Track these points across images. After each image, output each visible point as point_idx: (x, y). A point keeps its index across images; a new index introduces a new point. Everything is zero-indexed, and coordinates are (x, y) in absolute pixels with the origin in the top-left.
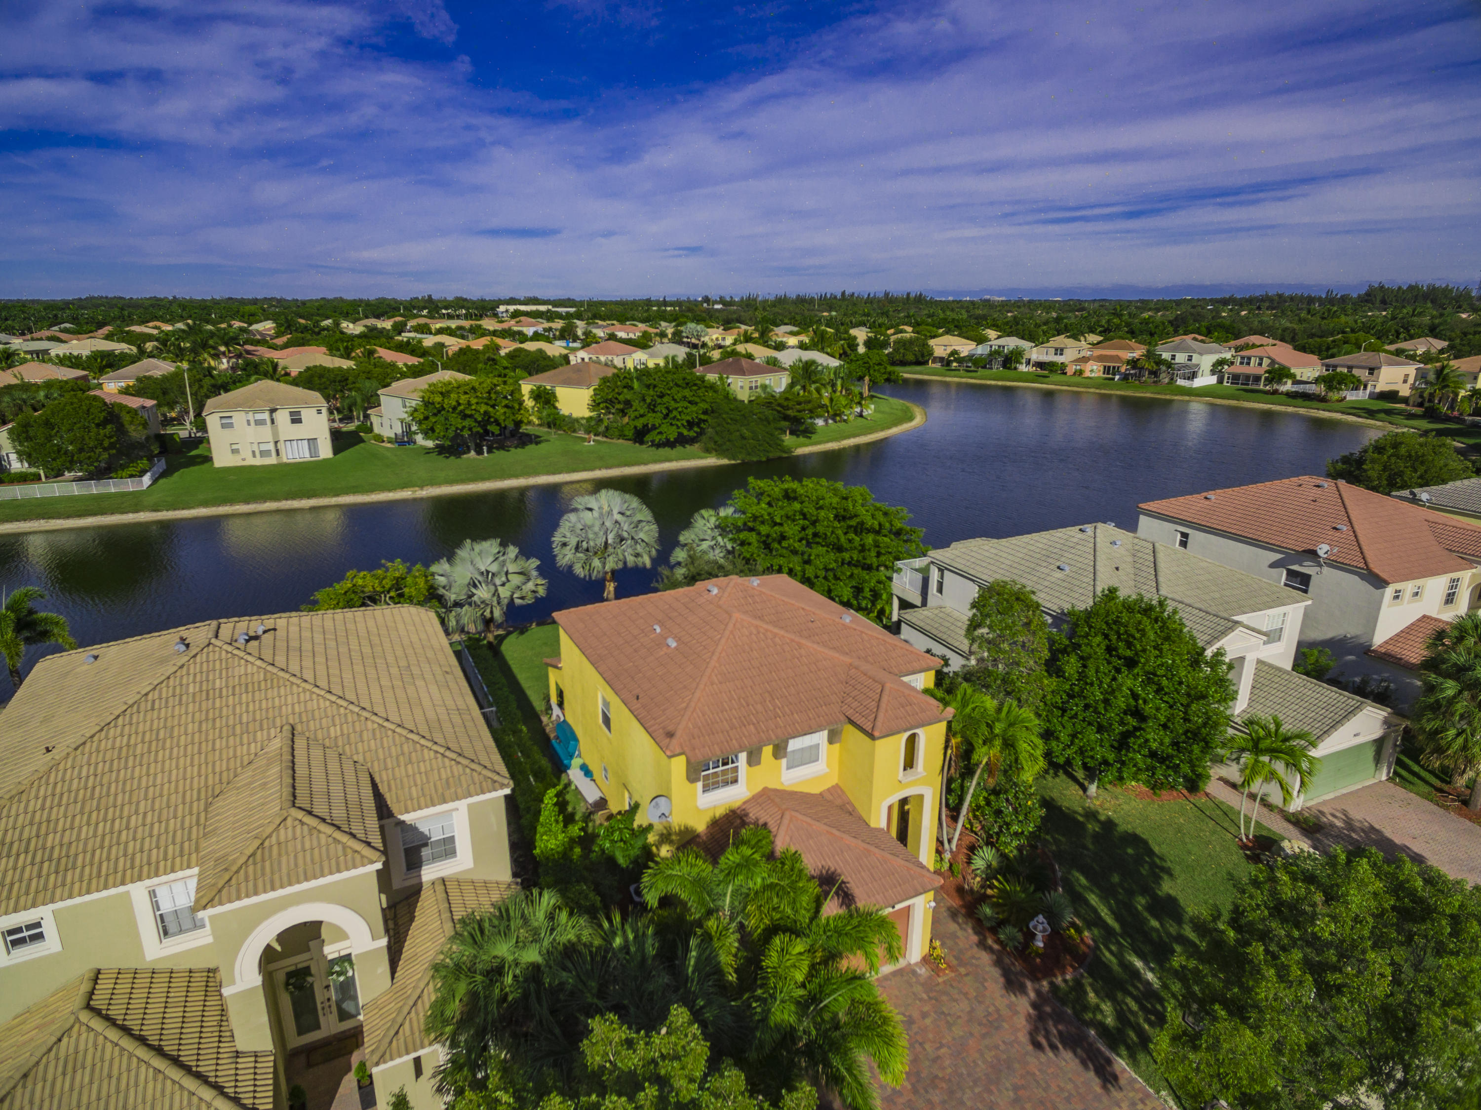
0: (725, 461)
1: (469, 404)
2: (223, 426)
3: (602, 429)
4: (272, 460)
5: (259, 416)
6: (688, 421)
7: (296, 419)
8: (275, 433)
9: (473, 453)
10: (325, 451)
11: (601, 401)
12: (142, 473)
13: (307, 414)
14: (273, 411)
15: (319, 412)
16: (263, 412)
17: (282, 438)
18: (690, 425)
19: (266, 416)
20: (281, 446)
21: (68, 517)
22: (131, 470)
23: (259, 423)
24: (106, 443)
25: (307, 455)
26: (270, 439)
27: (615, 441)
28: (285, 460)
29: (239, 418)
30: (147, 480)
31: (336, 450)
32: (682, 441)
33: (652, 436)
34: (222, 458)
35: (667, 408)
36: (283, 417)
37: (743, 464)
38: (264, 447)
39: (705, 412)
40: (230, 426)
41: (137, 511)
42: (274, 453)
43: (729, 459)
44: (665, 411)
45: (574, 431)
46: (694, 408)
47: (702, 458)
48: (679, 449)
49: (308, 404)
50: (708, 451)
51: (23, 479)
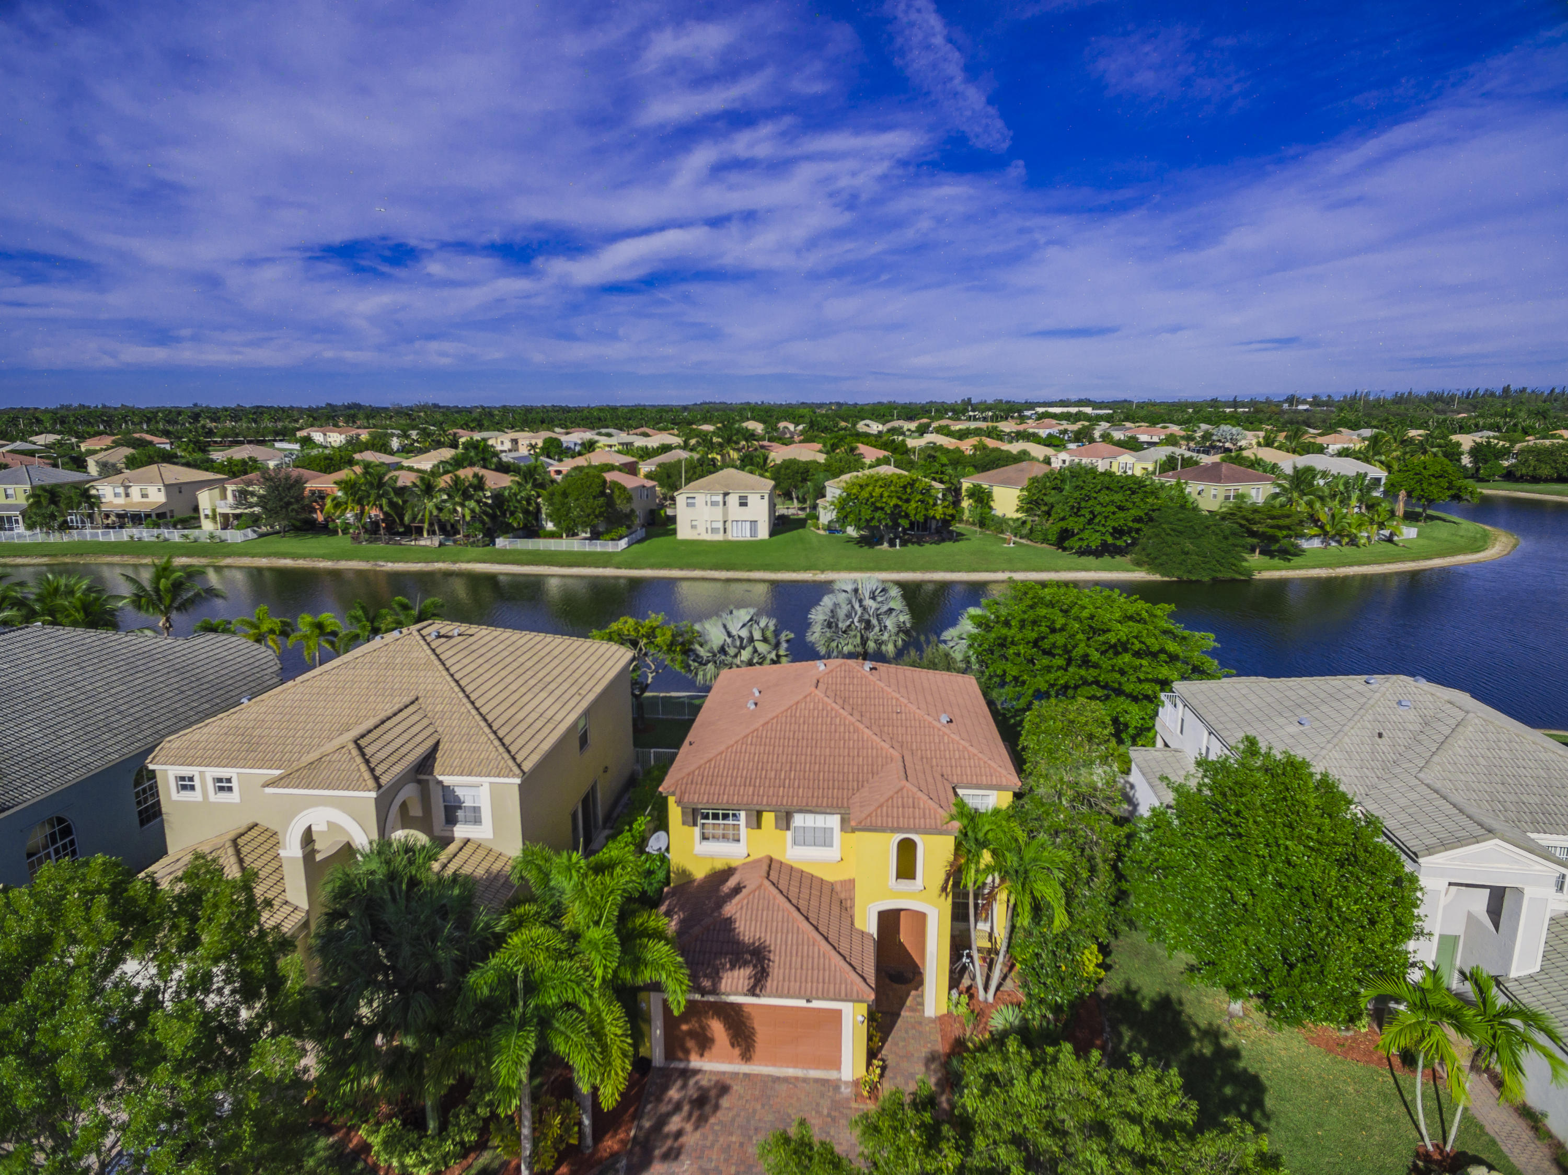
0: (1157, 577)
1: (881, 496)
2: (688, 505)
3: (1025, 531)
4: (719, 537)
5: (715, 498)
6: (1114, 528)
7: (743, 504)
8: (725, 513)
9: (886, 545)
10: (763, 533)
11: (1030, 504)
12: (621, 538)
13: (753, 499)
14: (726, 494)
15: (762, 497)
16: (717, 494)
17: (730, 518)
18: (1118, 532)
19: (719, 498)
20: (728, 525)
21: (562, 566)
22: (613, 535)
23: (714, 504)
24: (597, 512)
25: (748, 534)
26: (721, 519)
27: (1039, 545)
28: (730, 538)
29: (700, 499)
30: (623, 543)
31: (772, 534)
32: (1103, 551)
33: (1073, 542)
34: (684, 532)
35: (1092, 512)
36: (733, 500)
37: (1180, 582)
38: (715, 525)
39: (1138, 520)
40: (693, 505)
41: (605, 567)
42: (722, 531)
43: (1163, 575)
44: (1088, 516)
45: (1002, 532)
46: (1121, 514)
47: (1128, 571)
48: (1107, 558)
49: (753, 489)
50: (1138, 564)
51: (552, 535)
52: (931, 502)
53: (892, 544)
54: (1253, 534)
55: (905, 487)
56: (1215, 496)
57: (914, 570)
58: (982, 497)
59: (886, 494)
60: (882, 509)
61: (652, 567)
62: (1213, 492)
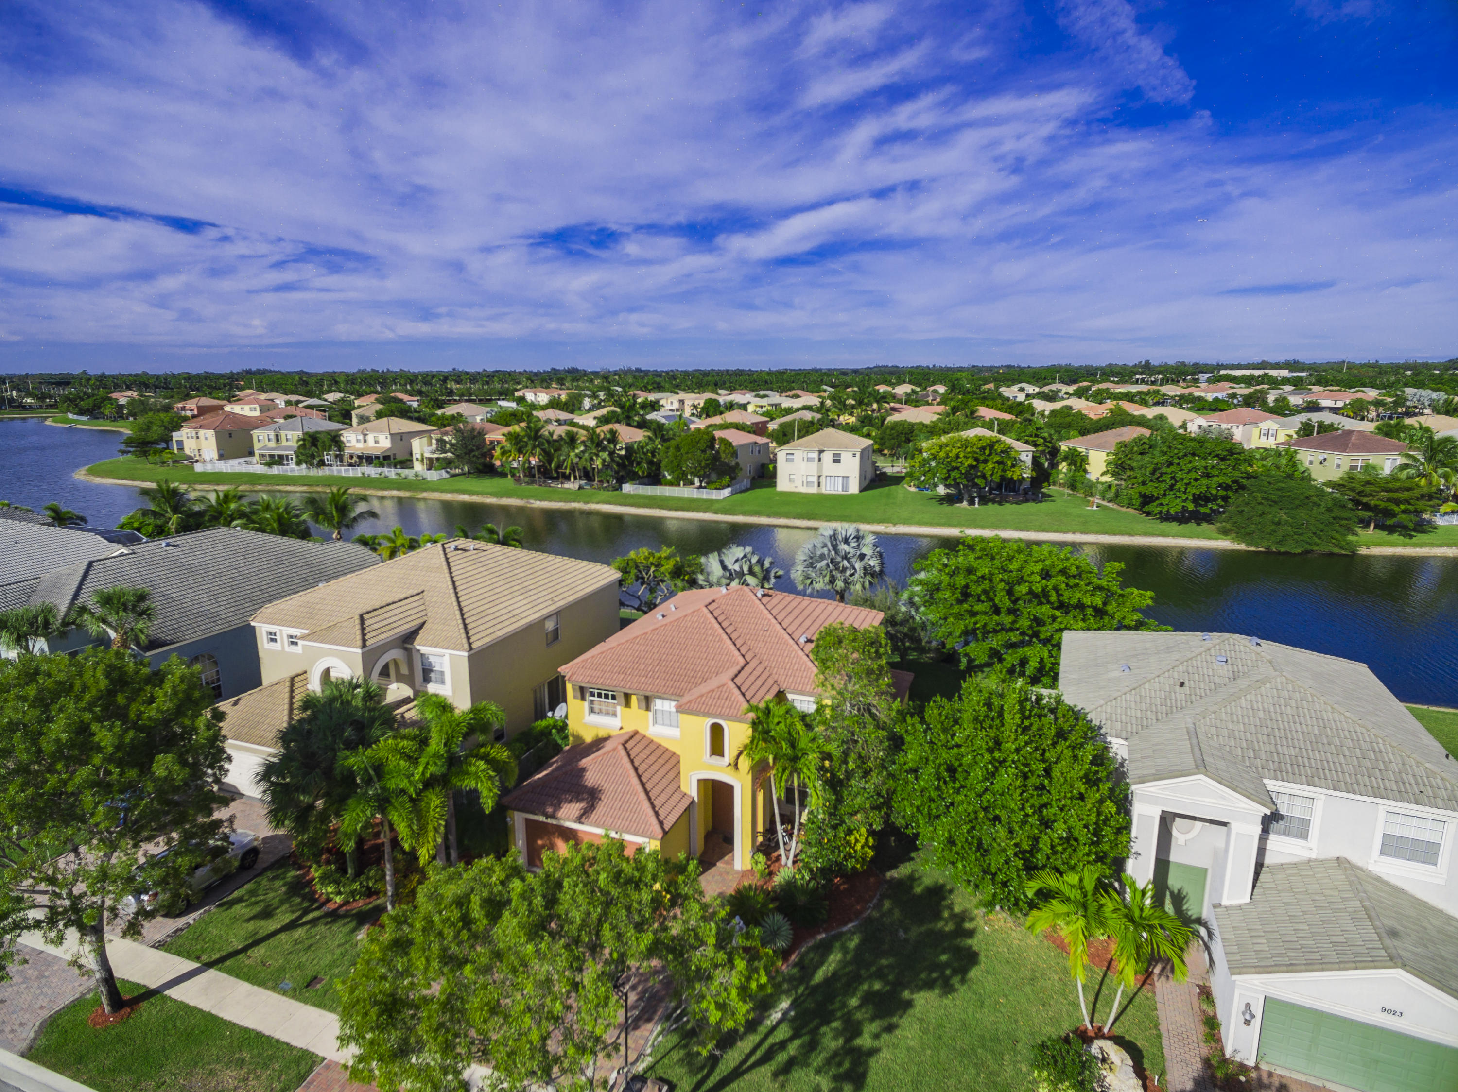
0: (1243, 547)
1: (958, 457)
2: (787, 460)
3: (1111, 494)
4: (813, 490)
5: (811, 455)
6: (1194, 495)
7: (837, 461)
8: (820, 469)
9: (965, 503)
10: (854, 488)
11: (1119, 467)
12: (723, 488)
13: (846, 457)
14: (821, 452)
15: (854, 455)
16: (813, 451)
17: (825, 473)
18: (1198, 499)
19: (815, 455)
20: (822, 480)
21: (670, 509)
22: (717, 485)
23: (809, 460)
24: (703, 464)
25: (840, 489)
26: (816, 474)
27: (1124, 509)
28: (824, 491)
29: (799, 455)
30: (726, 492)
31: (861, 491)
32: (1183, 518)
33: (1153, 507)
34: (783, 484)
35: (1173, 478)
36: (828, 457)
37: (1268, 553)
38: (810, 479)
40: (792, 460)
41: (705, 512)
42: (816, 484)
43: (1248, 545)
44: (1169, 482)
45: (1091, 495)
46: (1205, 481)
47: (1210, 539)
48: (1192, 526)
49: (846, 447)
50: (1225, 532)
51: (671, 484)
52: (1009, 463)
53: (971, 502)
54: (1367, 507)
55: (983, 449)
56: (1338, 466)
57: (983, 527)
58: (1078, 461)
59: (962, 455)
60: (957, 468)
61: (744, 513)
62: (1337, 462)
